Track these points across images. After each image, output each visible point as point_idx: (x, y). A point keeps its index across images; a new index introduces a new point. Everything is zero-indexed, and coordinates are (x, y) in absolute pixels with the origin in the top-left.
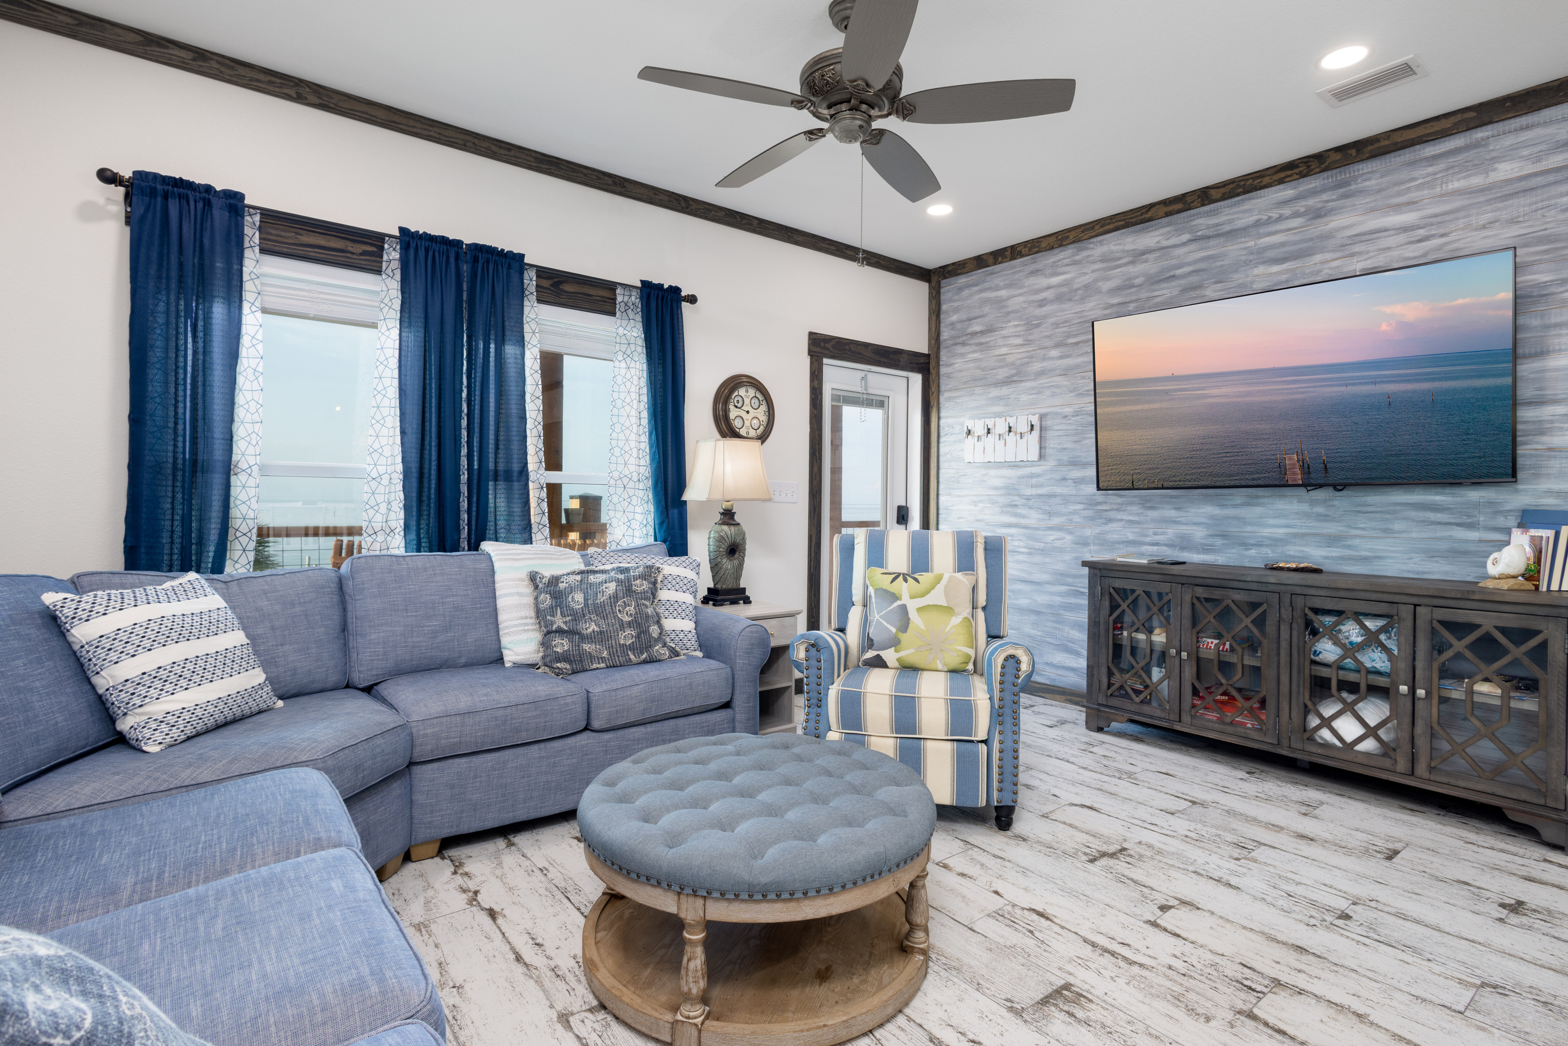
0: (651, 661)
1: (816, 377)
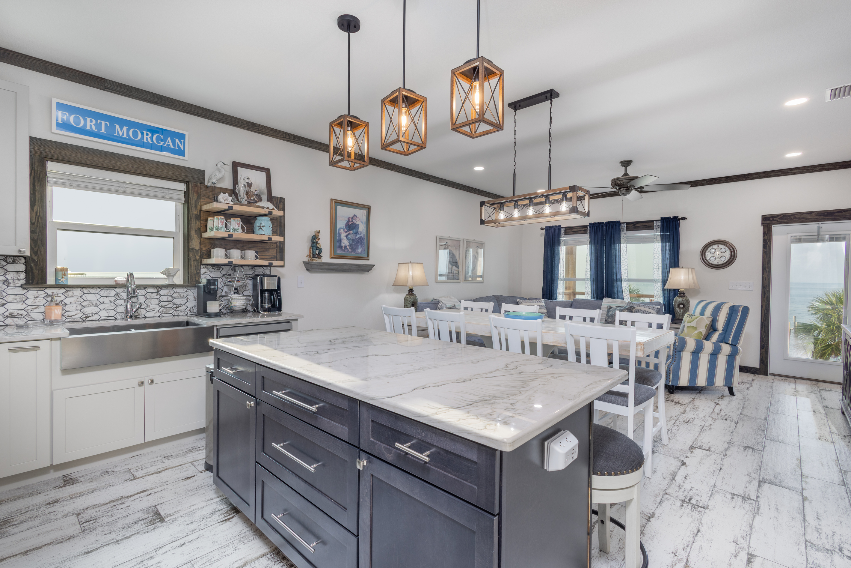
1: (766, 234)
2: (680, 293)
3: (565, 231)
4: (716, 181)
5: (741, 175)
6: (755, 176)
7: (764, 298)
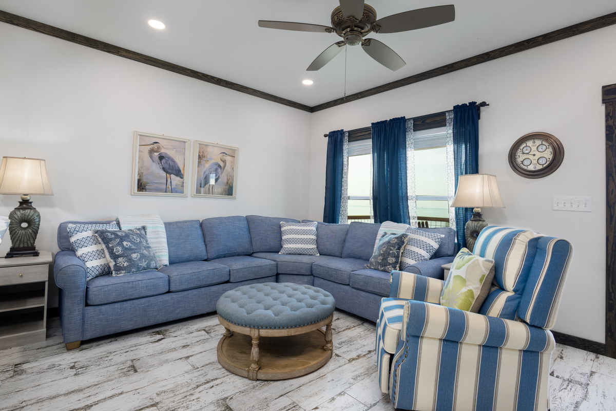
0: (384, 271)
1: (611, 117)
2: (474, 215)
3: (349, 136)
4: (529, 44)
5: (567, 28)
6: (588, 26)
7: (611, 224)
